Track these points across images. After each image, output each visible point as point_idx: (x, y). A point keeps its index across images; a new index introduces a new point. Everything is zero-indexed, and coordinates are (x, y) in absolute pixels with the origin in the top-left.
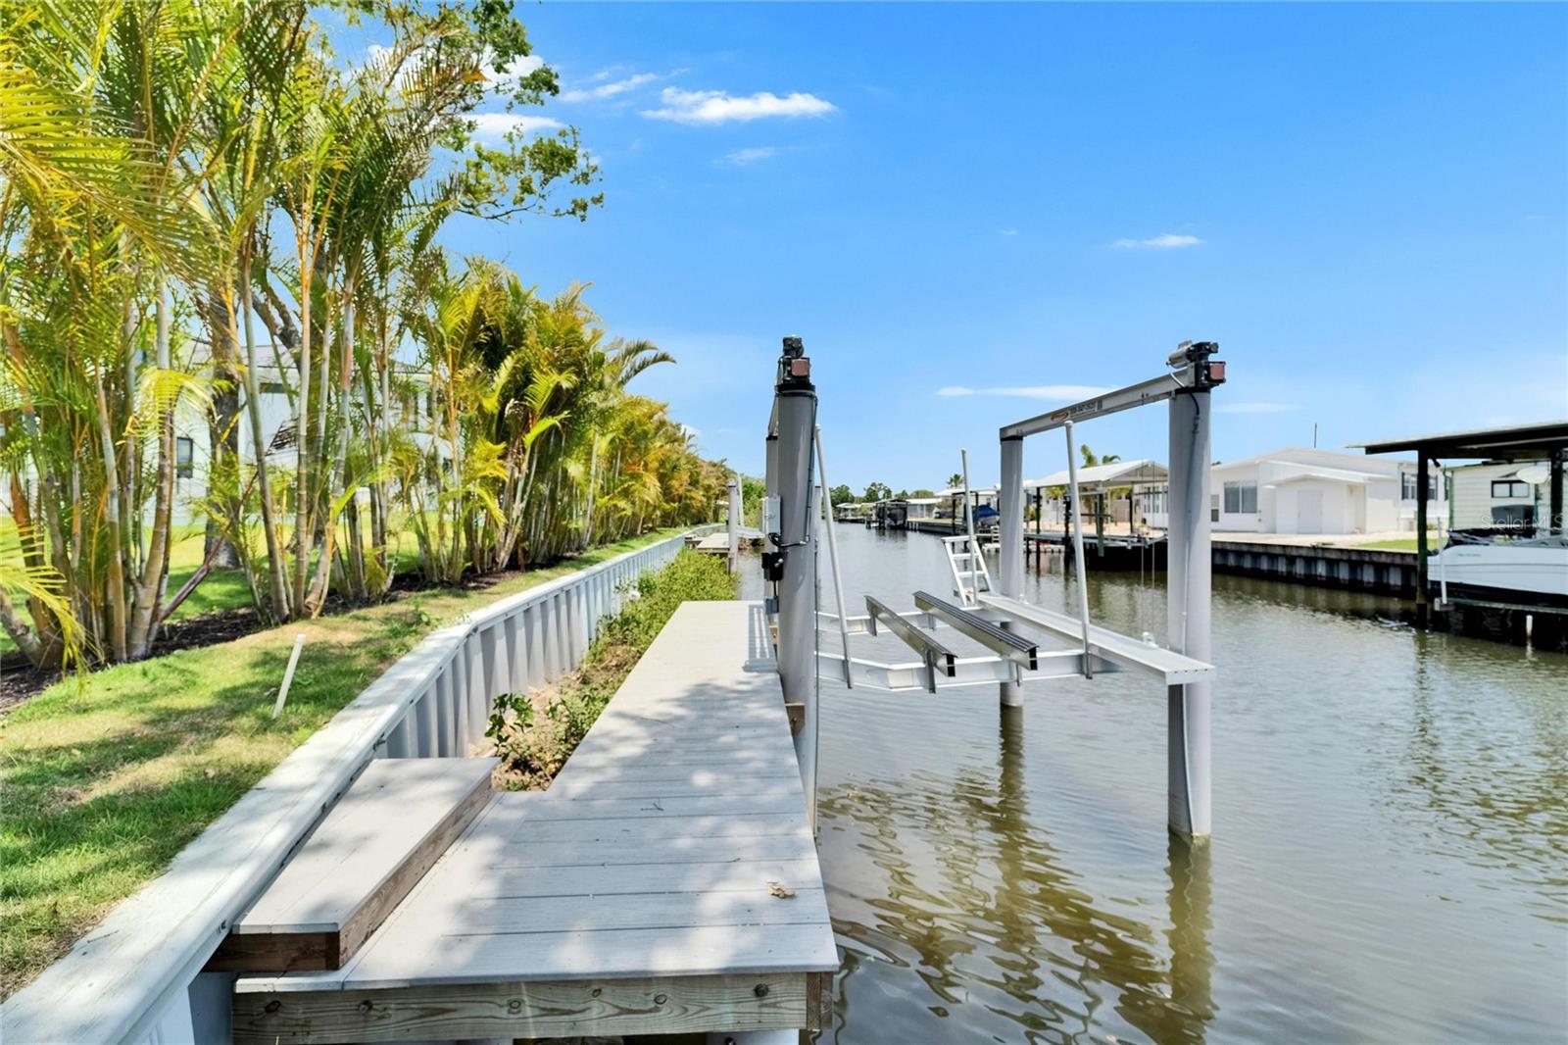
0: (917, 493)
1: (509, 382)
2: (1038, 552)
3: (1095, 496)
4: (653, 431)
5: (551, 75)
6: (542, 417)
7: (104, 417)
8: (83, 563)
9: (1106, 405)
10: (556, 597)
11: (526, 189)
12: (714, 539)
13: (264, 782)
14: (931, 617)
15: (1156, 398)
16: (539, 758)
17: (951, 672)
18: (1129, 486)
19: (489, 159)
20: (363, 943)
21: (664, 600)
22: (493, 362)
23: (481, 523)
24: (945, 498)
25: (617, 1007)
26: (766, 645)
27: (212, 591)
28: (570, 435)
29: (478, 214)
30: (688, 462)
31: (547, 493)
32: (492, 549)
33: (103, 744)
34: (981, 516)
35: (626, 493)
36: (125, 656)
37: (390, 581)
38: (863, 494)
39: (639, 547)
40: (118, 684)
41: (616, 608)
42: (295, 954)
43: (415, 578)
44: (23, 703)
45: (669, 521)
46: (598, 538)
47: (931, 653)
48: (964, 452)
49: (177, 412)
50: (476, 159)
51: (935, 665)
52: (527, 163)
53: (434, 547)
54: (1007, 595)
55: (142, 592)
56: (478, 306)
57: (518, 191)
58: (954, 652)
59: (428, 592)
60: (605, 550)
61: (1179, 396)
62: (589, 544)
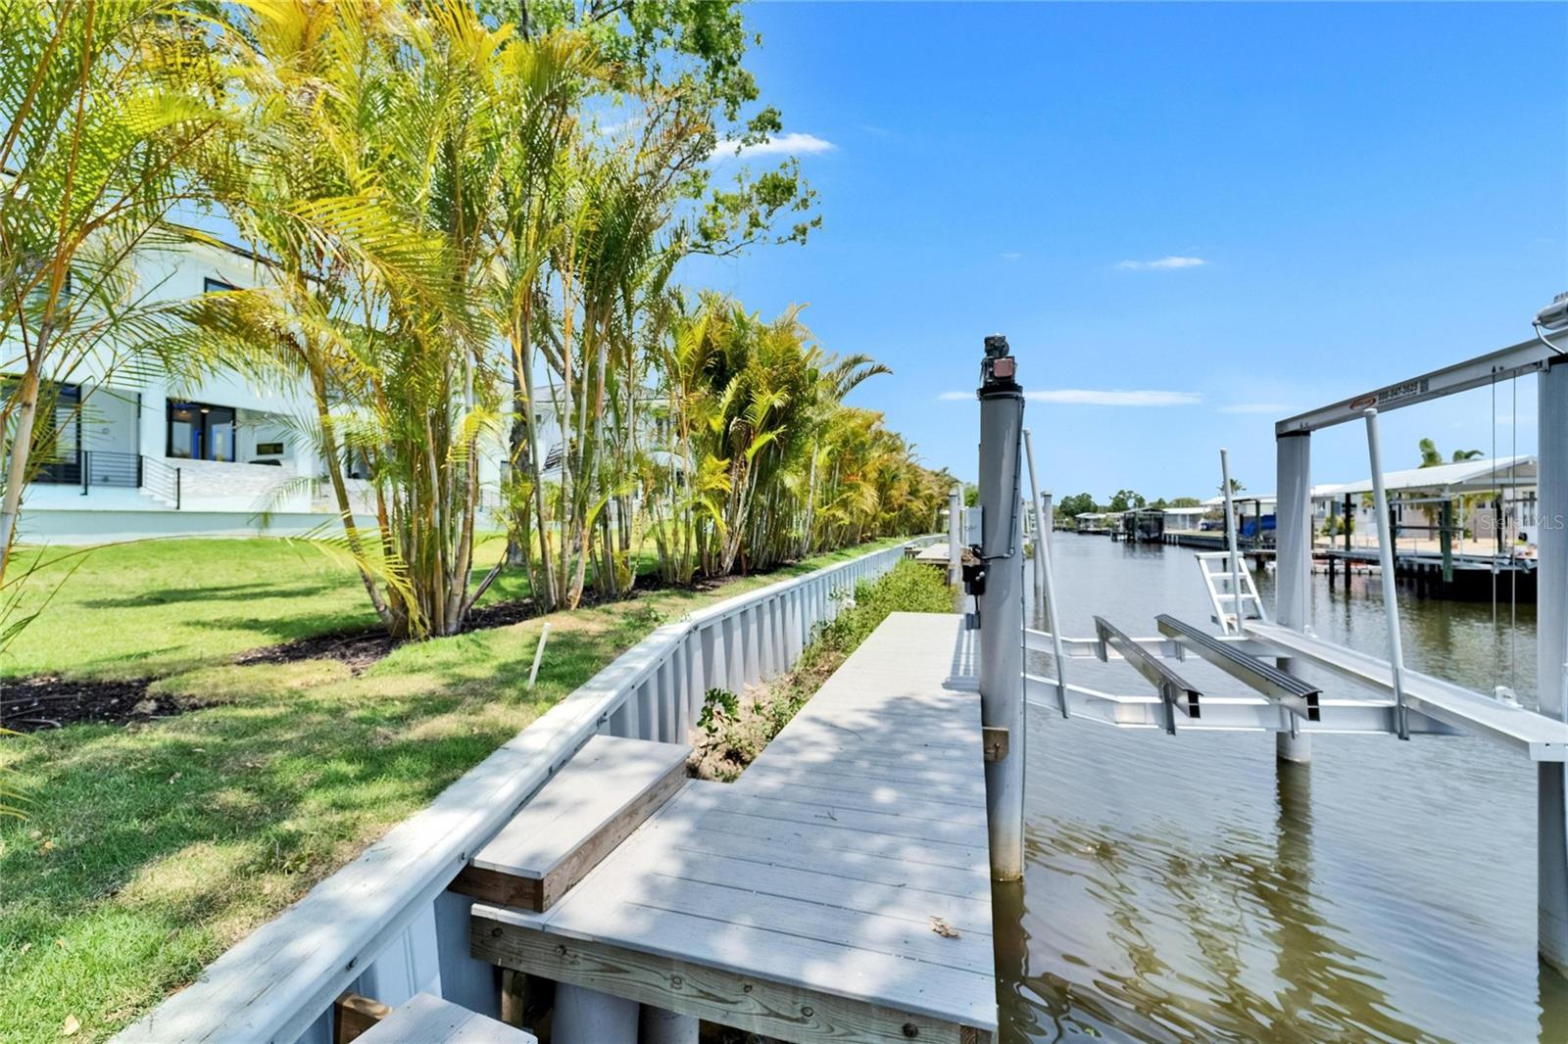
0: (1178, 501)
1: (733, 402)
2: (1348, 574)
3: (1439, 504)
4: (869, 443)
5: (775, 114)
6: (762, 432)
7: (431, 447)
8: (419, 559)
9: (1433, 386)
10: (772, 601)
11: (755, 223)
12: (934, 549)
13: (510, 744)
14: (1179, 646)
15: (1516, 372)
16: (749, 752)
17: (1195, 712)
18: (1498, 491)
19: (722, 202)
20: (564, 893)
21: (875, 609)
22: (720, 385)
23: (710, 531)
24: (1216, 507)
25: (766, 1007)
26: (971, 662)
27: (510, 583)
28: (788, 448)
29: (712, 252)
30: (908, 472)
31: (766, 503)
32: (719, 555)
33: (414, 699)
34: (1264, 528)
35: (844, 504)
36: (443, 631)
37: (632, 582)
38: (1109, 503)
39: (856, 556)
40: (434, 653)
41: (832, 612)
42: (512, 893)
43: (653, 579)
44: (376, 664)
45: (889, 530)
46: (816, 547)
47: (1169, 689)
48: (1223, 453)
49: (478, 440)
50: (713, 203)
51: (1175, 702)
52: (754, 199)
53: (670, 552)
54: (1287, 625)
55: (454, 582)
56: (706, 335)
57: (748, 226)
58: (1198, 689)
59: (662, 591)
60: (823, 558)
61: (1556, 368)
62: (808, 552)
